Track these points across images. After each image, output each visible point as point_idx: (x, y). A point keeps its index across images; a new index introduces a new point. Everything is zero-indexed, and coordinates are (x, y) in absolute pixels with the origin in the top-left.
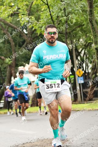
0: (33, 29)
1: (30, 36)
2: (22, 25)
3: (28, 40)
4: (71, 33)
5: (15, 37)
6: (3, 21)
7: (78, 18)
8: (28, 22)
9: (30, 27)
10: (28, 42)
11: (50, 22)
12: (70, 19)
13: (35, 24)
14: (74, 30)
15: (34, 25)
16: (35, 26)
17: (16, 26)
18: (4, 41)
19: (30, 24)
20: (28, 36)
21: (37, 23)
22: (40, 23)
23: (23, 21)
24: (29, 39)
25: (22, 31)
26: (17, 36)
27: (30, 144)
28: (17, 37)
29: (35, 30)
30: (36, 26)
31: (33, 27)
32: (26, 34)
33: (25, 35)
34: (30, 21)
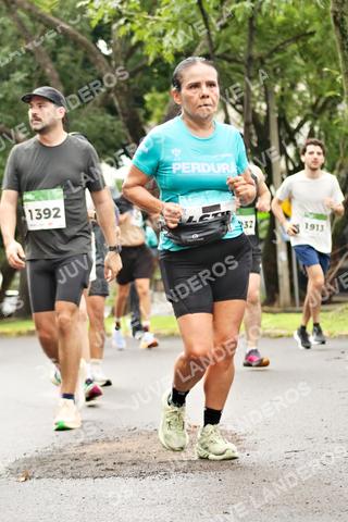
0: (134, 40)
1: (122, 63)
2: (94, 23)
4: (267, 61)
5: (66, 67)
6: (27, 6)
7: (293, 9)
8: (118, 15)
9: (122, 32)
11: (193, 17)
12: (264, 9)
13: (138, 23)
14: (276, 50)
15: (135, 27)
16: (140, 28)
18: (28, 78)
19: (122, 21)
20: (113, 63)
21: (146, 20)
22: (158, 21)
23: (97, 10)
25: (92, 46)
26: (75, 61)
27: (106, 445)
28: (73, 65)
29: (140, 44)
30: (144, 30)
31: (132, 33)
32: (108, 58)
33: (104, 60)
34: (124, 12)
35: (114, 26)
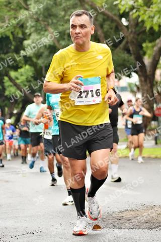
0: (140, 20)
1: (134, 30)
2: (121, 12)
3: (129, 38)
5: (107, 31)
6: (90, 3)
8: (132, 8)
9: (135, 16)
10: (129, 41)
13: (142, 12)
15: (141, 14)
16: (143, 14)
17: (111, 12)
19: (134, 11)
20: (130, 30)
21: (146, 11)
22: (152, 11)
23: (123, 6)
24: (132, 36)
25: (119, 21)
26: (111, 29)
28: (110, 30)
29: (143, 22)
30: (144, 16)
31: (139, 16)
32: (127, 27)
33: (126, 29)
34: (135, 6)
35: (131, 13)
